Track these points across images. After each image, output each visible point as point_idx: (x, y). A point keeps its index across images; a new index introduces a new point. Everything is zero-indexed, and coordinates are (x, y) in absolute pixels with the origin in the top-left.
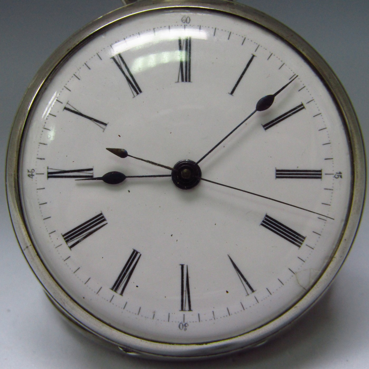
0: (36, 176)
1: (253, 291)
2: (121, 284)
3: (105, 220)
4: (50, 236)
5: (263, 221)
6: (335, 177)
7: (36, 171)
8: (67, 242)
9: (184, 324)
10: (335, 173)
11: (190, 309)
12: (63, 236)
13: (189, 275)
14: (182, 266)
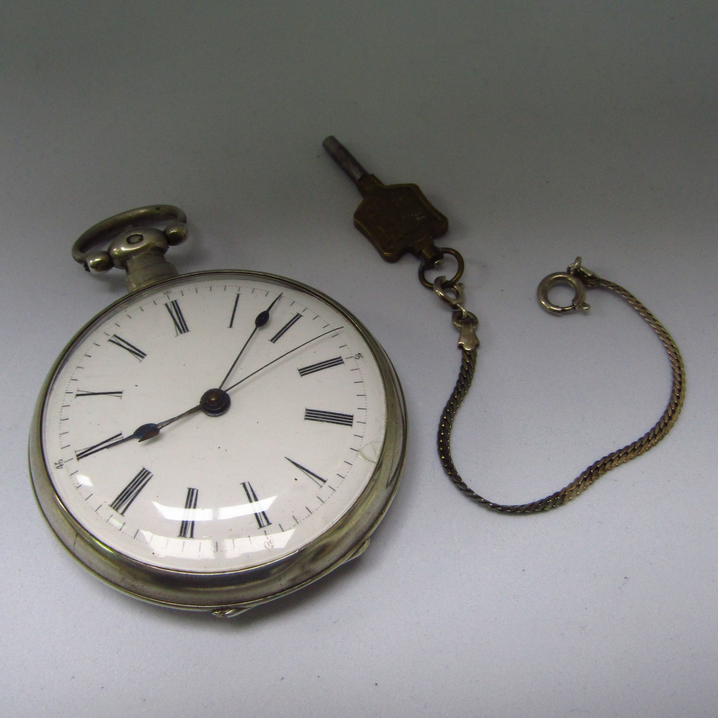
0: (65, 464)
1: (324, 481)
2: (188, 526)
3: (149, 473)
4: (97, 513)
5: (306, 416)
6: (356, 358)
7: (64, 460)
8: (117, 510)
9: (268, 541)
10: (355, 356)
11: (269, 523)
12: (111, 506)
13: (254, 490)
14: (244, 485)
